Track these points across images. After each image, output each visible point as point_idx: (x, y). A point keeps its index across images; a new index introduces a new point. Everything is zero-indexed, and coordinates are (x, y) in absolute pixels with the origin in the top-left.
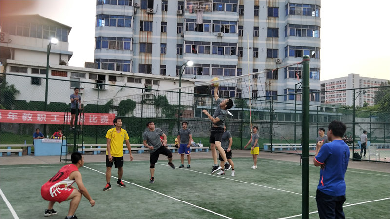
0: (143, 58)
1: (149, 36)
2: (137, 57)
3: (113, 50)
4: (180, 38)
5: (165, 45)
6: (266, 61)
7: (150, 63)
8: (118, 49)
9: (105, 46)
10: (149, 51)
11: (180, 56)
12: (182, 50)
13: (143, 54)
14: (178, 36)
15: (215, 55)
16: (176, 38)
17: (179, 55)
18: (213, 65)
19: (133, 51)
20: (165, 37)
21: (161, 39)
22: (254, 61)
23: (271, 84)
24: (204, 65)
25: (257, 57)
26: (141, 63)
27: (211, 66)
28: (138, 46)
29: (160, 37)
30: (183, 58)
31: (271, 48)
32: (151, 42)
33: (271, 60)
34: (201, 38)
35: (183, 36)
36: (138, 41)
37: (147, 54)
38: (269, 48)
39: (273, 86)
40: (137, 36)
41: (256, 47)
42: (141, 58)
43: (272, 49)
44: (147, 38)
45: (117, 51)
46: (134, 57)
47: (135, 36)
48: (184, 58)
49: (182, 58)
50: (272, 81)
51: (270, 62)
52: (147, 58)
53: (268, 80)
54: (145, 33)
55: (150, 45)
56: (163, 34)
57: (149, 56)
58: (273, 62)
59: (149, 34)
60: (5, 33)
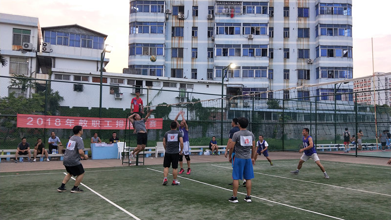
0: (175, 62)
1: (180, 41)
4: (211, 42)
5: (196, 49)
6: (298, 62)
7: (181, 68)
8: (151, 54)
9: (139, 53)
12: (212, 53)
13: (175, 59)
14: (208, 40)
15: (246, 57)
16: (206, 42)
17: (209, 58)
18: (244, 68)
19: (165, 57)
20: (196, 41)
22: (285, 61)
23: (303, 84)
25: (288, 58)
26: (172, 68)
27: (241, 68)
28: (170, 52)
29: (191, 42)
30: (213, 61)
32: (182, 47)
34: (231, 41)
35: (213, 40)
36: (170, 47)
37: (179, 59)
38: (300, 48)
39: (305, 86)
41: (286, 48)
42: (172, 62)
43: (303, 50)
46: (167, 62)
47: (167, 41)
50: (304, 81)
51: (301, 62)
52: (179, 62)
53: (300, 81)
54: (177, 38)
55: (181, 50)
56: (194, 38)
58: (304, 62)
60: (47, 43)
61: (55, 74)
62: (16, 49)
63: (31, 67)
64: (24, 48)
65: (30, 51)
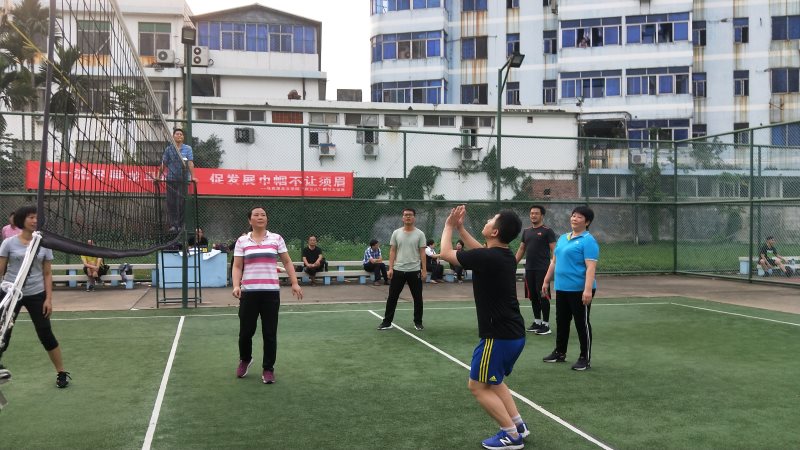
0: (470, 71)
1: (481, 21)
2: (457, 71)
3: (407, 62)
4: (550, 16)
5: (517, 36)
6: (771, 49)
7: (483, 82)
8: (415, 57)
9: (391, 56)
10: (483, 54)
11: (550, 56)
12: (555, 43)
13: (469, 63)
14: (545, 13)
15: (634, 47)
16: (540, 17)
17: (548, 56)
18: (629, 71)
19: (448, 59)
20: (516, 18)
21: (507, 23)
22: (737, 50)
23: (787, 106)
24: (607, 72)
25: (745, 39)
26: (464, 83)
27: (624, 72)
28: (457, 47)
29: (504, 20)
30: (556, 61)
31: (783, 14)
32: (485, 34)
33: (784, 44)
34: (598, 11)
35: (555, 11)
36: (457, 36)
37: (478, 62)
38: (777, 14)
39: (791, 110)
40: (456, 24)
41: (741, 15)
42: (464, 71)
43: (785, 17)
44: (478, 26)
45: (414, 62)
46: (451, 72)
47: (451, 24)
48: (559, 60)
49: (554, 61)
50: (787, 97)
51: (781, 49)
52: (478, 70)
53: (777, 98)
54: (473, 15)
55: (482, 41)
56: (510, 11)
57: (481, 67)
58: (789, 48)
59: (481, 16)
60: (201, 47)
61: (198, 110)
62: (146, 63)
63: (175, 99)
64: (159, 61)
65: (171, 65)
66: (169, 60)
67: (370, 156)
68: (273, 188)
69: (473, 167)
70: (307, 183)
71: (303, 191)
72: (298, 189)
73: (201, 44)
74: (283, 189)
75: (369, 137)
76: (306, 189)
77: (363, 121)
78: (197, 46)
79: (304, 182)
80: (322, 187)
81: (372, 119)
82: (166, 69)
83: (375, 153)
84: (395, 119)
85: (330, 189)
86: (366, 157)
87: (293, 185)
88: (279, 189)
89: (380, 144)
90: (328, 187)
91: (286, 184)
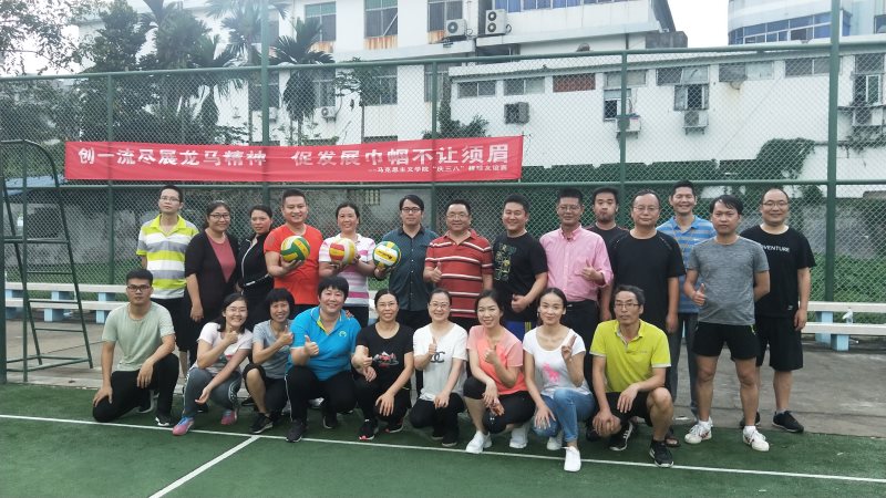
60: (496, 11)
61: (461, 84)
62: (436, 39)
64: (448, 34)
65: (462, 38)
66: (459, 32)
67: (693, 127)
68: (388, 169)
69: (874, 137)
70: (442, 159)
71: (434, 171)
72: (425, 169)
73: (498, 7)
74: (403, 170)
75: (695, 99)
76: (440, 169)
77: (687, 77)
78: (494, 10)
79: (436, 158)
80: (468, 164)
81: (699, 73)
82: (456, 43)
83: (701, 123)
84: (736, 71)
85: (480, 168)
86: (687, 131)
87: (418, 163)
88: (395, 170)
89: (710, 111)
90: (476, 163)
91: (406, 162)
